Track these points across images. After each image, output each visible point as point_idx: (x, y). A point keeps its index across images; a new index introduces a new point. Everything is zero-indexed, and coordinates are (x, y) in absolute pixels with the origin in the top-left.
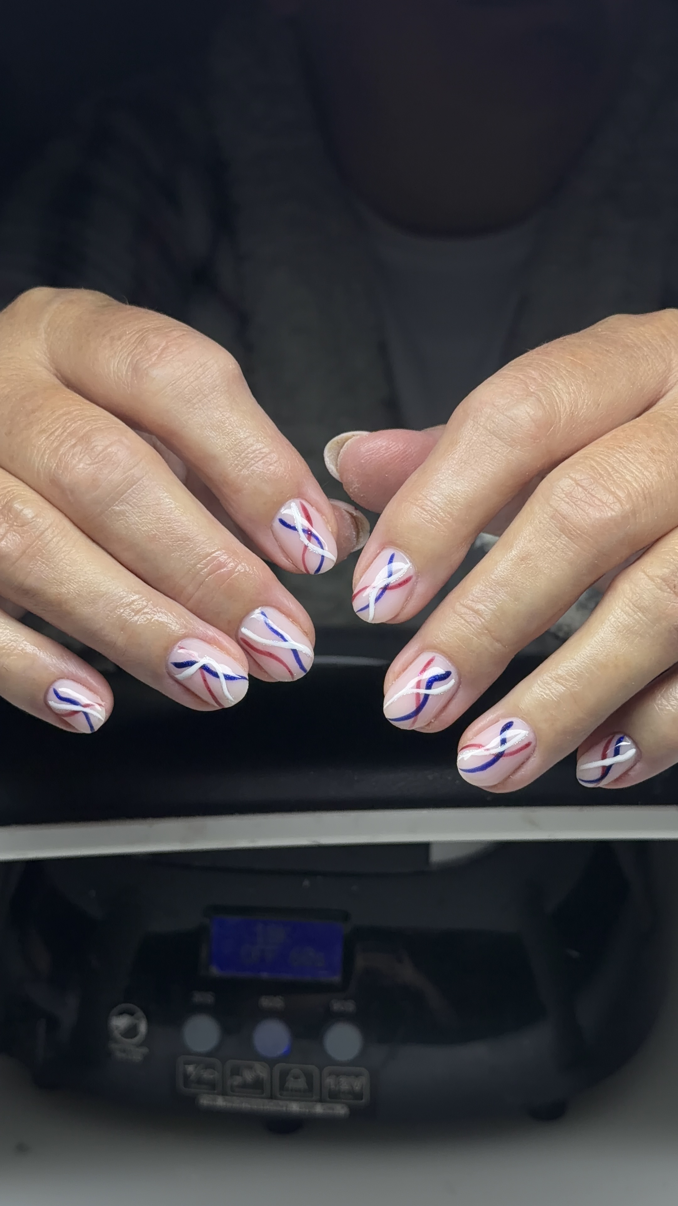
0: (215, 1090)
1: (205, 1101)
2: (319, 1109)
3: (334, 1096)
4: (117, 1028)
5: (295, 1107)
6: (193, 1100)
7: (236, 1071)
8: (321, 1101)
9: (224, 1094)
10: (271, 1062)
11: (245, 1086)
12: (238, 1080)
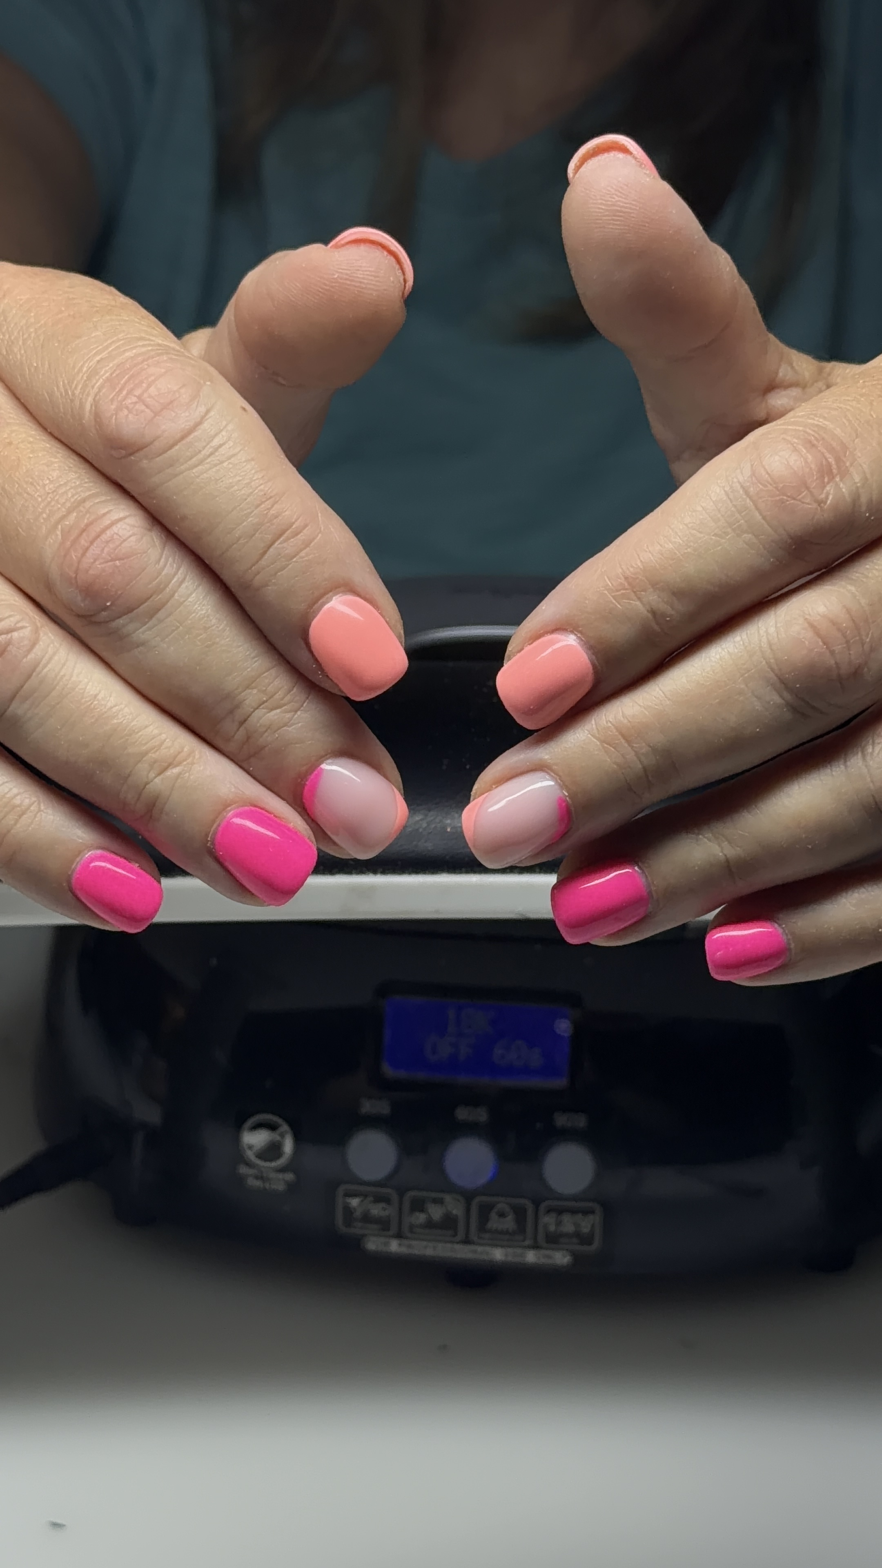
0: (388, 1230)
1: (373, 1244)
2: (531, 1257)
3: (554, 1240)
4: (250, 1147)
5: (498, 1255)
6: (356, 1243)
7: (418, 1206)
8: (536, 1247)
9: (399, 1236)
10: (468, 1196)
11: (430, 1225)
12: (421, 1218)
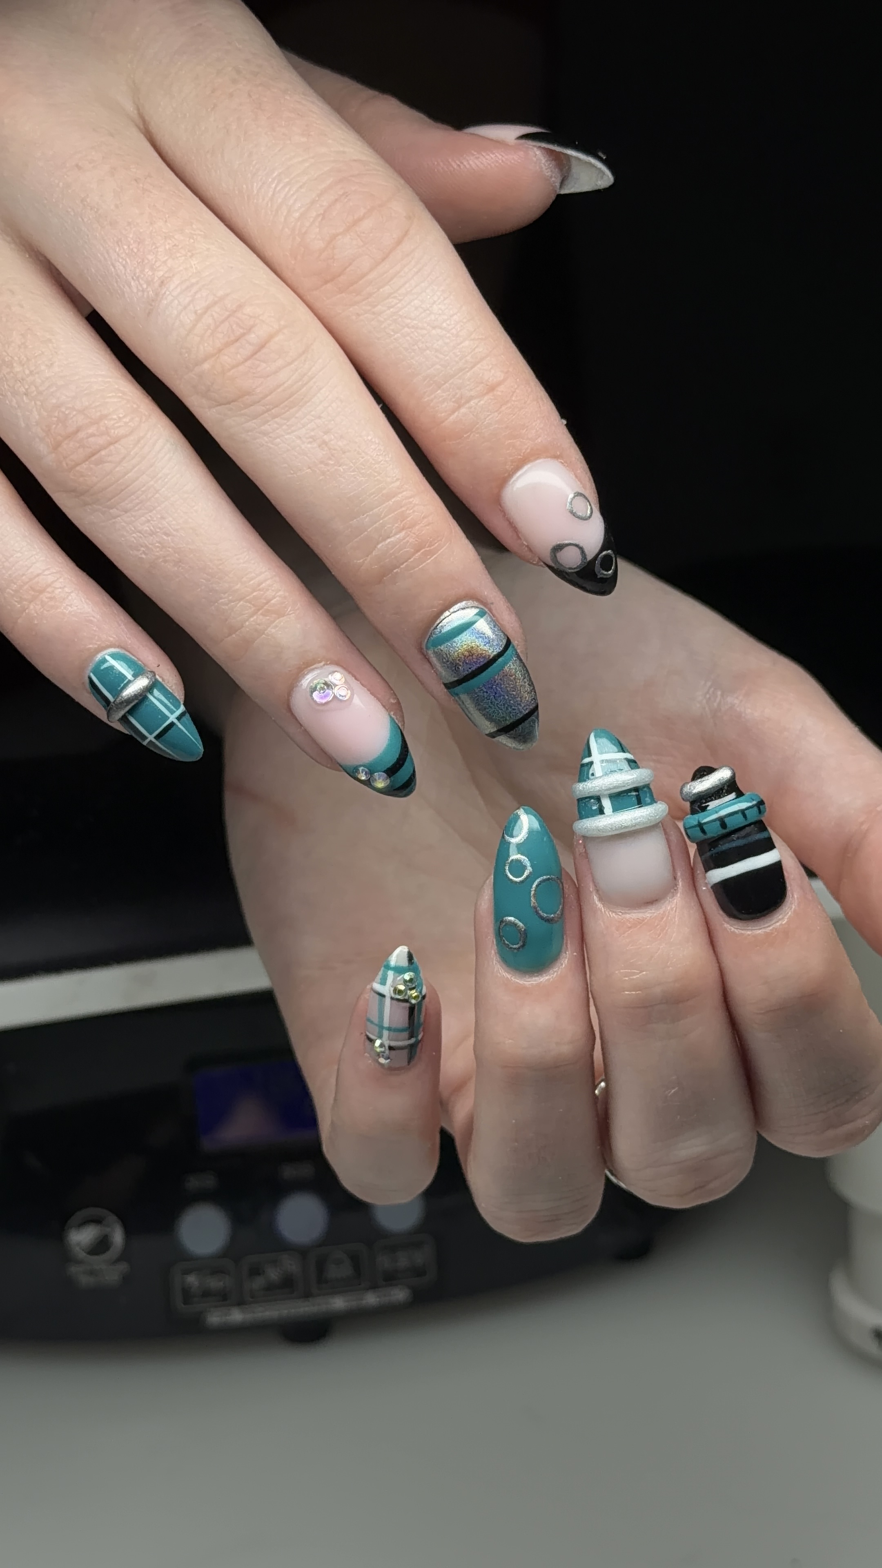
0: (227, 1301)
1: (215, 1318)
2: (371, 1299)
3: (390, 1279)
4: (78, 1244)
5: (339, 1304)
6: (197, 1320)
7: (256, 1271)
8: (373, 1287)
9: (240, 1303)
10: (302, 1252)
11: (270, 1287)
12: (258, 1283)
